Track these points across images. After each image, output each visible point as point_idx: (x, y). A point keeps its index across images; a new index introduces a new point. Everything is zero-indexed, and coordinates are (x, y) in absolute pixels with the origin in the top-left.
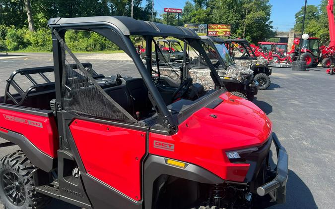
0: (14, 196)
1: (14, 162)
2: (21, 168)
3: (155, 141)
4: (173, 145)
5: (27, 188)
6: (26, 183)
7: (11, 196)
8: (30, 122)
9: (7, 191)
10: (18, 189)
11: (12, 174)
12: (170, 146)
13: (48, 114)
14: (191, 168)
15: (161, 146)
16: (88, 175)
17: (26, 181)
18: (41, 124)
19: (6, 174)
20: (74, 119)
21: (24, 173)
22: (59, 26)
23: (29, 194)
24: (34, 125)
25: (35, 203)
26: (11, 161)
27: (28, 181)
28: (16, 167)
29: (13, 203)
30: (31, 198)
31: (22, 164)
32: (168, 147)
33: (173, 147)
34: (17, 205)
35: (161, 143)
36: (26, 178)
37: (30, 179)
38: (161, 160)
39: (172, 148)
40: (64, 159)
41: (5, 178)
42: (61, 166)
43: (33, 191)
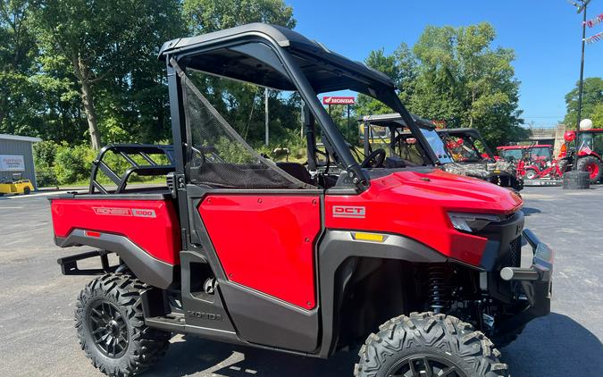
0: (108, 343)
1: (111, 284)
2: (122, 293)
3: (334, 207)
4: (364, 208)
5: (132, 324)
6: (131, 316)
7: (103, 343)
8: (135, 212)
9: (97, 336)
10: (115, 331)
11: (106, 305)
12: (359, 210)
13: (164, 196)
14: (392, 240)
15: (344, 213)
16: (230, 282)
17: (130, 312)
18: (153, 211)
19: (97, 309)
20: (207, 194)
21: (127, 300)
22: (178, 50)
23: (135, 333)
24: (143, 215)
25: (143, 348)
26: (105, 284)
27: (133, 312)
28: (114, 291)
29: (107, 355)
30: (138, 339)
31: (122, 287)
32: (355, 212)
33: (363, 212)
34: (114, 357)
35: (344, 207)
36: (129, 308)
37: (136, 310)
38: (346, 236)
39: (361, 213)
40: (191, 263)
41: (95, 315)
42: (186, 275)
43: (142, 328)
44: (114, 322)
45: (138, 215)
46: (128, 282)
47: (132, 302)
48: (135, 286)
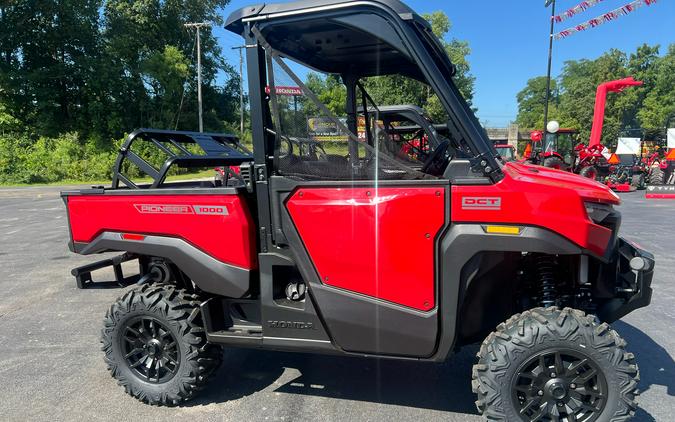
0: (149, 366)
1: (156, 297)
2: (171, 306)
3: (464, 199)
4: (499, 199)
5: (185, 342)
6: (185, 332)
7: (141, 368)
8: (197, 209)
9: (132, 359)
10: (158, 352)
11: (146, 322)
12: (493, 202)
13: (238, 189)
14: (529, 233)
15: (476, 204)
16: (325, 286)
17: (184, 328)
18: (224, 208)
19: (132, 327)
20: (298, 187)
21: (180, 313)
22: (264, 17)
23: (191, 352)
24: (209, 213)
25: (201, 368)
26: (148, 297)
27: (189, 327)
28: (162, 304)
29: (148, 381)
30: (195, 359)
31: (170, 299)
32: (489, 203)
33: (498, 202)
34: (157, 382)
35: (476, 199)
36: (184, 324)
37: (191, 325)
38: (475, 229)
39: (496, 204)
40: (274, 267)
41: (129, 334)
42: (266, 282)
43: (199, 346)
44: (156, 341)
45: (202, 213)
46: (175, 294)
47: (186, 316)
48: (185, 298)
